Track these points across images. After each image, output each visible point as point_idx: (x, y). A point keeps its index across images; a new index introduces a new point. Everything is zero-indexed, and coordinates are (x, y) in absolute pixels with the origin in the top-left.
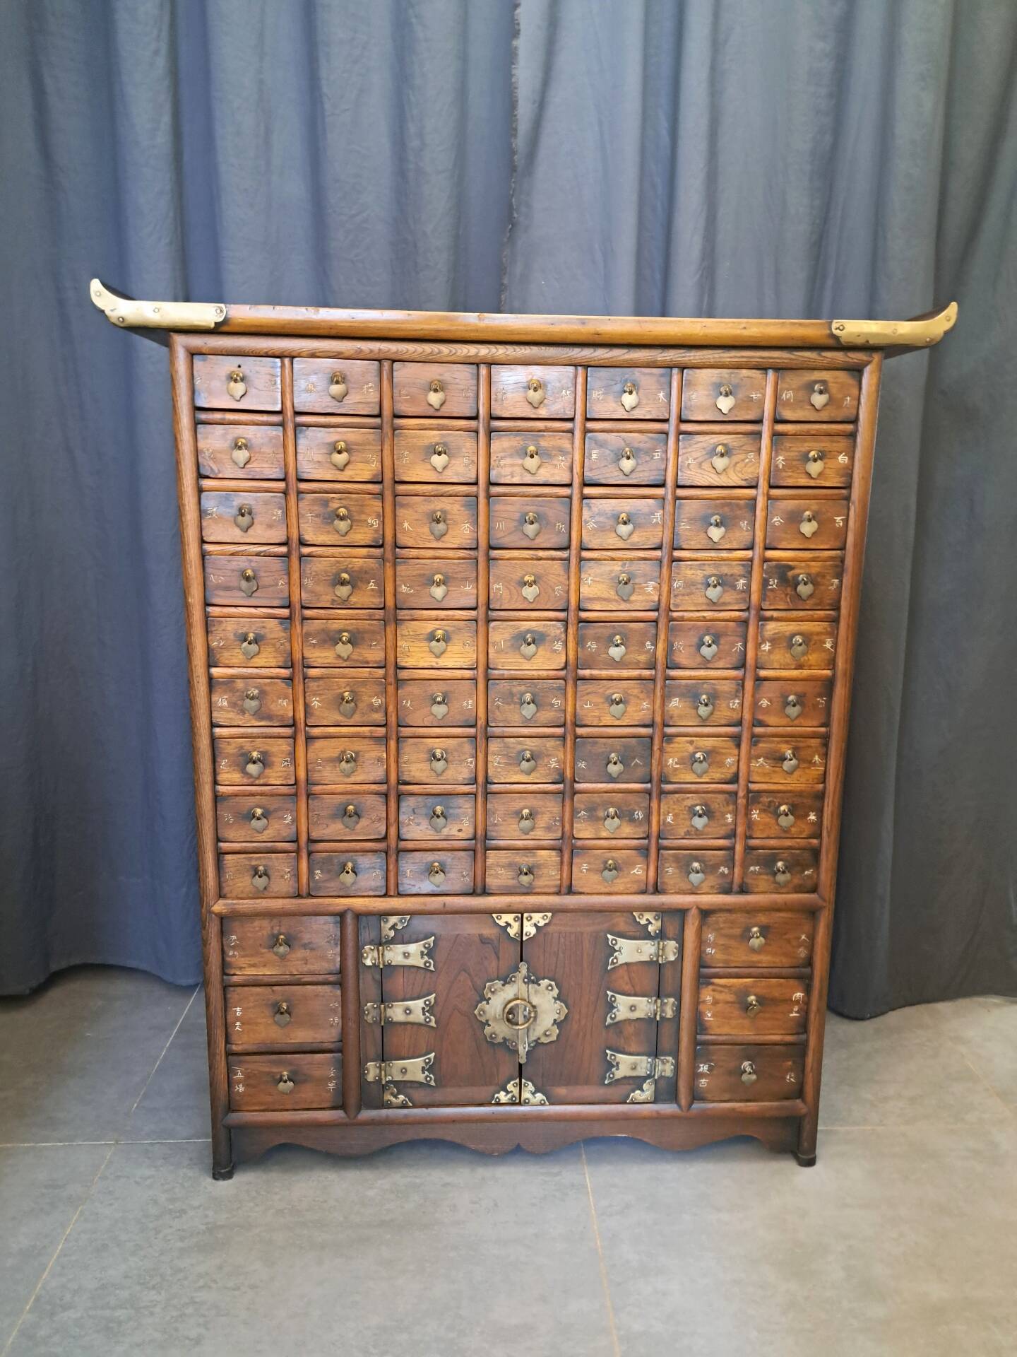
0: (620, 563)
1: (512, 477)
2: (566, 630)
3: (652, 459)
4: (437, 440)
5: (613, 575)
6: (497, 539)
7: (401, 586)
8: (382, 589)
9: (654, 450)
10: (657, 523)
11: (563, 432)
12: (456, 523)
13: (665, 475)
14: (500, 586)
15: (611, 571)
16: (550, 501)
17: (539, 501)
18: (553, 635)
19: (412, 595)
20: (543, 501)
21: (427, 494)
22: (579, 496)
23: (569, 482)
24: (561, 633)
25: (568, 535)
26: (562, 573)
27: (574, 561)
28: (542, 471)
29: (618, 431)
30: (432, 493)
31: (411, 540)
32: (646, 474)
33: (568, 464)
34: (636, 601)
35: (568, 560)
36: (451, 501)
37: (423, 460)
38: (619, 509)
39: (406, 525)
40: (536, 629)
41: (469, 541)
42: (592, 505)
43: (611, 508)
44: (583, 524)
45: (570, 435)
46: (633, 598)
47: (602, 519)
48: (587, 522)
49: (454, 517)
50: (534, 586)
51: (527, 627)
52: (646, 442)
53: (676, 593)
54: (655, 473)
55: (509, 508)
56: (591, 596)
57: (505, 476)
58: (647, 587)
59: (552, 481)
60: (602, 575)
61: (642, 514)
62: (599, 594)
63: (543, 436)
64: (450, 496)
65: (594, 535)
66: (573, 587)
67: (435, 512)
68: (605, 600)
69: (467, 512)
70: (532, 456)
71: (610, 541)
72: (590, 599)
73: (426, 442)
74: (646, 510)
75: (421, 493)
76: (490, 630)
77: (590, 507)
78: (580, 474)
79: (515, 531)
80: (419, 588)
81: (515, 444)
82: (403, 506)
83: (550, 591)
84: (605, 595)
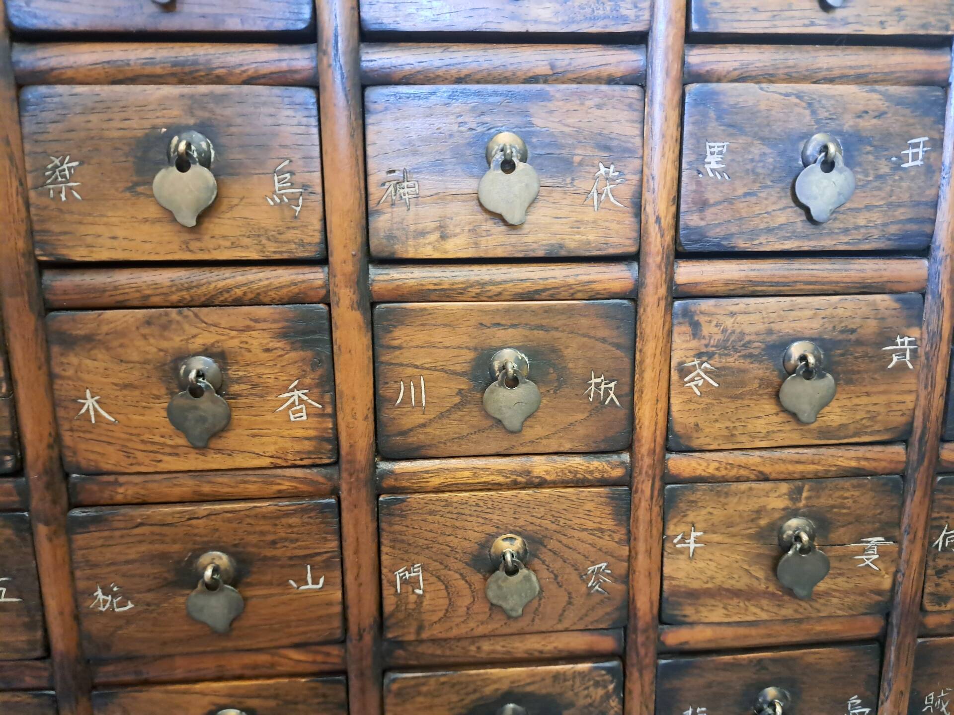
0: (784, 487)
1: (444, 237)
2: (622, 688)
3: (897, 167)
4: (176, 114)
5: (763, 522)
6: (404, 433)
7: (91, 593)
8: (35, 602)
9: (905, 138)
10: (901, 367)
11: (611, 81)
12: (259, 389)
13: (933, 221)
14: (417, 573)
15: (759, 512)
16: (569, 311)
17: (534, 312)
18: (582, 702)
19: (127, 618)
20: (548, 311)
21: (156, 300)
22: (663, 291)
23: (633, 249)
24: (607, 696)
25: (623, 413)
26: (609, 523)
27: (645, 487)
28: (542, 215)
29: (790, 78)
30: (175, 298)
31: (110, 449)
32: (877, 218)
33: (627, 190)
34: (827, 593)
35: (627, 482)
36: (242, 323)
37: (130, 189)
38: (786, 327)
39: (90, 403)
40: (529, 689)
41: (308, 446)
42: (702, 319)
43: (761, 327)
44: (675, 376)
45: (633, 91)
46: (822, 586)
47: (733, 361)
48: (684, 372)
49: (252, 371)
50: (523, 572)
51: (505, 686)
52: (880, 115)
53: (941, 563)
54: (901, 213)
55: (439, 335)
56: (696, 585)
57: (423, 234)
58: (864, 551)
59: (573, 244)
60: (730, 525)
61: (859, 343)
62: (721, 579)
63: (543, 97)
64: (238, 302)
65: (707, 408)
66: (642, 563)
67: (182, 357)
68: (736, 593)
69: (294, 355)
70: (508, 166)
71: (760, 425)
72: (694, 595)
73: (138, 126)
74: (871, 327)
75: (134, 297)
76: (389, 700)
77: (696, 326)
78: (668, 221)
79: (457, 407)
80: (149, 597)
81: (448, 124)
82: (69, 342)
83: (574, 577)
84: (741, 582)
